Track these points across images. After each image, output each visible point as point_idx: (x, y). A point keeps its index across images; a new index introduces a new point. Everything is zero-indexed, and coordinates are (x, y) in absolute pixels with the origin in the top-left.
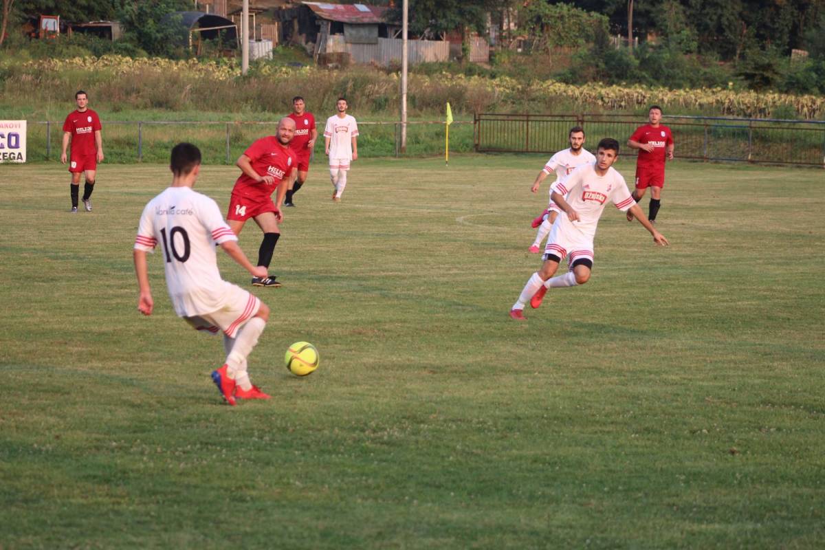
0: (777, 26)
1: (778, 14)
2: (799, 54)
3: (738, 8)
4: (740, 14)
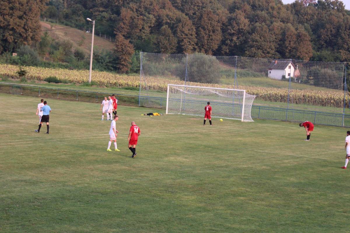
0: (9, 47)
1: (10, 44)
2: (14, 55)
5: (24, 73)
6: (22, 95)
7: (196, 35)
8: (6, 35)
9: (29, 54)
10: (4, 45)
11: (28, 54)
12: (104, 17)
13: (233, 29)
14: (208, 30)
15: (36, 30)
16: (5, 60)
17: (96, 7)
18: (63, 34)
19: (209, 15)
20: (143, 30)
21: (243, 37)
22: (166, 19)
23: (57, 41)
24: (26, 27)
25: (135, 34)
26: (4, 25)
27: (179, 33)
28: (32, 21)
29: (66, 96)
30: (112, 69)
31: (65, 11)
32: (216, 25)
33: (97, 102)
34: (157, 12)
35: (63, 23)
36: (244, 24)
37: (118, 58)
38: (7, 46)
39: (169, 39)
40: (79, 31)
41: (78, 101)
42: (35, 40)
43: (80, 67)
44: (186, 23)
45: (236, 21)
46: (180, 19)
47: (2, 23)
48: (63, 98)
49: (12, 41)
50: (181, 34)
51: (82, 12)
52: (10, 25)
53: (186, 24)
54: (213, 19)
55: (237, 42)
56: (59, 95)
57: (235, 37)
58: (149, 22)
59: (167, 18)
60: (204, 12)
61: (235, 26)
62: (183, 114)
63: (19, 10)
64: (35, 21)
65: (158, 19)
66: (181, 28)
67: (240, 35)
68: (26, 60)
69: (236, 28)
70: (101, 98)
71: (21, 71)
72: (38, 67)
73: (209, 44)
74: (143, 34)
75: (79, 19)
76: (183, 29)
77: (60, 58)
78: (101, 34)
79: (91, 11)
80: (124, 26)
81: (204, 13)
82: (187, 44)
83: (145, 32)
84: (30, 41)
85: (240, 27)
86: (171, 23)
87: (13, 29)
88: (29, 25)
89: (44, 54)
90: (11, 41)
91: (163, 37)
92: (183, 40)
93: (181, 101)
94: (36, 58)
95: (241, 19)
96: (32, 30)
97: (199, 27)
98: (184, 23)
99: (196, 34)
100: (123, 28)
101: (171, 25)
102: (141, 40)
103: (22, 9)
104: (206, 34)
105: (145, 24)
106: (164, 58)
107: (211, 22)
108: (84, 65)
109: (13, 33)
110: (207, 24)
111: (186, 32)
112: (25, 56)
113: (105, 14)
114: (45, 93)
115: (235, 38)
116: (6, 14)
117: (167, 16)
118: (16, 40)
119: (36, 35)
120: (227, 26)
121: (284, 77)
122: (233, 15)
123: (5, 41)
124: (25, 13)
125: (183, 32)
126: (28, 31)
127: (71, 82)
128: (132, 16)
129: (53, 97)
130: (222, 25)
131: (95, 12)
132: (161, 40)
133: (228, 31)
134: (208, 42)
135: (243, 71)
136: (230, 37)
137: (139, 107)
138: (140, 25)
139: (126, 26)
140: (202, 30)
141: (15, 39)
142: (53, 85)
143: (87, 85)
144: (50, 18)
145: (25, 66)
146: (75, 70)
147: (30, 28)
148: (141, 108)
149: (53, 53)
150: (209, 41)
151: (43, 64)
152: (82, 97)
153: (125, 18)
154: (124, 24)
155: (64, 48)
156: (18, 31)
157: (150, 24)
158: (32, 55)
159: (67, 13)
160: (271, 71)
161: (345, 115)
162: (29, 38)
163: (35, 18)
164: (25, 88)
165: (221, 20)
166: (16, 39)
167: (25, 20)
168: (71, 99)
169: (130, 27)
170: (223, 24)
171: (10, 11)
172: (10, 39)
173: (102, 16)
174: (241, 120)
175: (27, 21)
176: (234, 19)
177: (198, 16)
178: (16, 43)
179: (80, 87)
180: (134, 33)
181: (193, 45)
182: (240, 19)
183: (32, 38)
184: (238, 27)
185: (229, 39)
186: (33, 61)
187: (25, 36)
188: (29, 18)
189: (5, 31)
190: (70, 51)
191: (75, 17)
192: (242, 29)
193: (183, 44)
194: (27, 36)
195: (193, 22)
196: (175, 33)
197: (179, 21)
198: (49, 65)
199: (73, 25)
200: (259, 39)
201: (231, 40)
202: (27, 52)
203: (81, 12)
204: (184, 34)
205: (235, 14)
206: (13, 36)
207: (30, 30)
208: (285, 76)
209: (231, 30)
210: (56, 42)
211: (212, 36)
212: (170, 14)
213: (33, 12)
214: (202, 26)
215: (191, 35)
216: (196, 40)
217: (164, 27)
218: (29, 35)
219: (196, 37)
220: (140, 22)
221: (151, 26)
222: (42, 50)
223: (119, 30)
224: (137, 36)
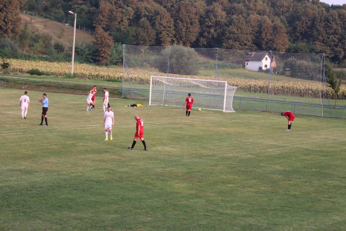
5: (7, 65)
6: (6, 87)
7: (174, 28)
9: (10, 47)
12: (83, 10)
13: (210, 22)
14: (186, 22)
15: (16, 23)
18: (43, 27)
19: (186, 7)
20: (122, 23)
21: (220, 29)
22: (145, 12)
23: (36, 33)
24: (6, 20)
25: (114, 27)
27: (157, 26)
28: (12, 14)
29: (49, 88)
30: (92, 61)
31: (44, 4)
32: (193, 17)
33: (80, 93)
34: (135, 4)
35: (42, 15)
36: (221, 16)
37: (97, 51)
39: (147, 31)
40: (59, 23)
41: (62, 93)
42: (15, 33)
43: (60, 60)
44: (164, 15)
45: (213, 13)
46: (159, 12)
48: (47, 90)
50: (159, 26)
51: (61, 5)
53: (165, 17)
54: (191, 12)
55: (214, 34)
56: (43, 87)
57: (213, 29)
58: (128, 15)
59: (145, 11)
60: (182, 5)
61: (212, 19)
62: (166, 105)
64: (15, 14)
65: (136, 12)
66: (160, 20)
67: (217, 28)
68: (7, 53)
69: (214, 20)
70: (84, 90)
71: (5, 64)
72: (18, 59)
73: (187, 36)
74: (122, 26)
75: (58, 12)
76: (162, 21)
77: (40, 50)
78: (80, 26)
79: (70, 4)
80: (103, 19)
81: (182, 6)
82: (166, 36)
83: (124, 24)
84: (10, 33)
85: (218, 20)
86: (149, 15)
88: (9, 18)
89: (24, 47)
91: (142, 29)
92: (161, 33)
93: (164, 92)
94: (16, 50)
95: (219, 11)
96: (12, 23)
97: (177, 19)
98: (163, 15)
99: (174, 27)
100: (102, 20)
101: (150, 18)
102: (120, 32)
103: (2, 2)
104: (184, 27)
105: (124, 17)
106: (143, 50)
107: (189, 14)
108: (63, 57)
110: (185, 17)
111: (165, 24)
112: (6, 49)
113: (84, 7)
114: (29, 85)
115: (212, 30)
117: (146, 8)
119: (16, 28)
120: (204, 18)
121: (260, 68)
122: (211, 8)
124: (5, 6)
125: (161, 24)
126: (8, 24)
127: (53, 74)
128: (111, 8)
129: (36, 89)
130: (199, 18)
131: (73, 5)
132: (139, 32)
133: (205, 23)
134: (186, 34)
135: (220, 63)
136: (208, 30)
137: (122, 98)
138: (118, 17)
139: (106, 19)
140: (180, 23)
142: (35, 78)
143: (69, 77)
144: (29, 10)
146: (56, 63)
147: (10, 20)
148: (124, 99)
149: (33, 46)
150: (186, 33)
151: (23, 57)
152: (65, 89)
153: (104, 10)
154: (103, 16)
155: (44, 40)
157: (128, 17)
158: (12, 48)
159: (45, 6)
160: (248, 62)
161: (324, 105)
162: (9, 31)
163: (14, 11)
164: (8, 80)
165: (198, 13)
167: (5, 13)
168: (55, 91)
169: (109, 19)
170: (201, 16)
173: (81, 9)
174: (222, 110)
175: (7, 14)
176: (211, 11)
177: (176, 9)
179: (63, 79)
181: (171, 37)
182: (217, 12)
183: (12, 31)
184: (215, 20)
185: (207, 31)
186: (14, 54)
187: (5, 28)
188: (9, 11)
190: (49, 43)
191: (54, 10)
192: (219, 21)
193: (161, 36)
194: (7, 29)
195: (171, 14)
196: (153, 25)
197: (157, 13)
198: (30, 57)
199: (53, 18)
200: (236, 31)
201: (209, 33)
202: (8, 45)
203: (60, 5)
204: (162, 26)
205: (212, 7)
207: (10, 23)
208: (262, 67)
209: (208, 22)
210: (35, 35)
211: (190, 28)
212: (149, 6)
213: (12, 5)
214: (180, 19)
215: (170, 27)
216: (174, 32)
217: (143, 19)
218: (9, 28)
219: (174, 29)
220: (119, 15)
221: (130, 18)
222: (22, 43)
223: (98, 23)
224: (116, 28)
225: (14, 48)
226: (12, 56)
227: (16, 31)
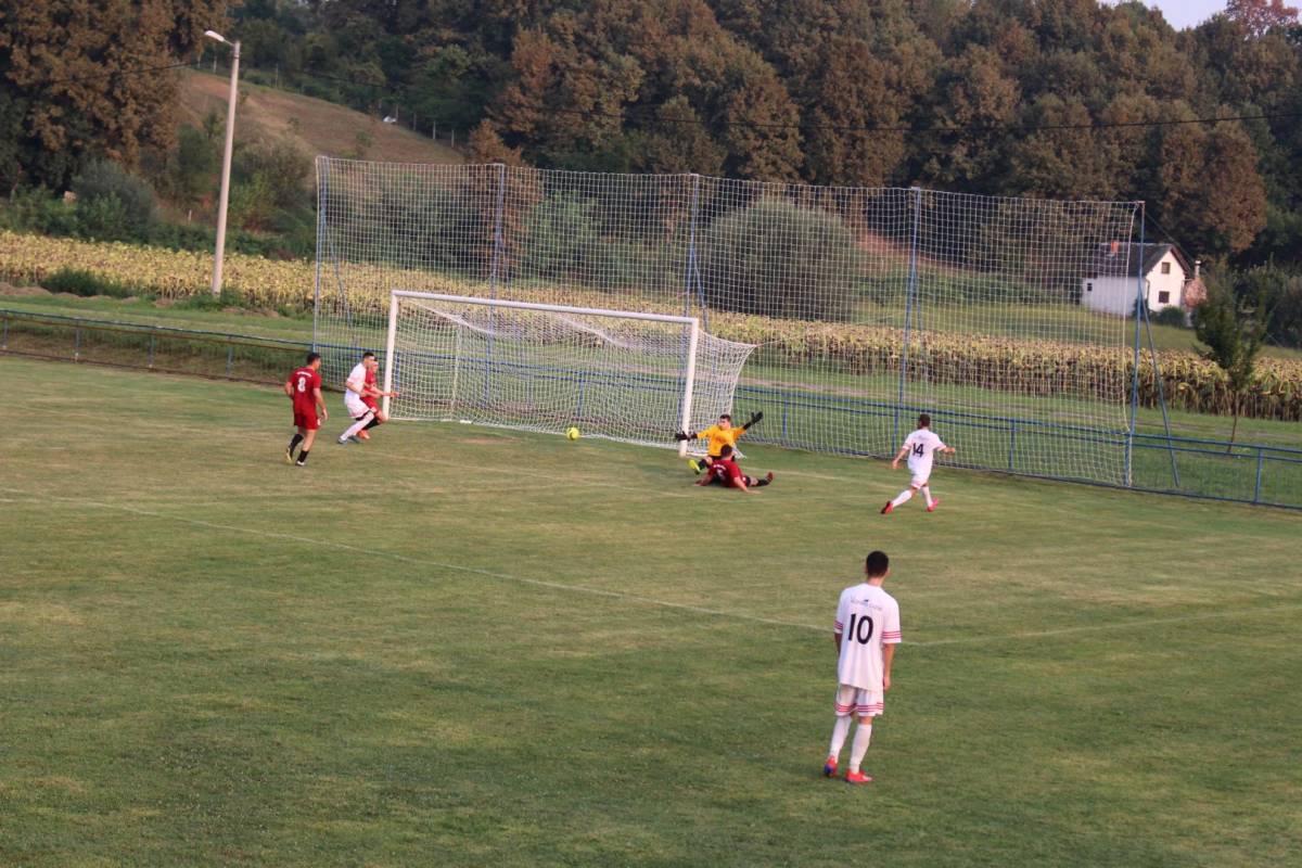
0: (51, 169)
1: (53, 157)
2: (69, 197)
3: (14, 150)
4: (17, 156)
7: (801, 138)
8: (36, 119)
9: (118, 195)
10: (29, 159)
11: (113, 194)
12: (453, 64)
13: (953, 119)
14: (848, 117)
15: (156, 105)
16: (19, 216)
17: (431, 25)
18: (285, 126)
19: (853, 59)
20: (596, 118)
21: (990, 149)
22: (687, 75)
23: (247, 149)
24: (117, 93)
25: (564, 132)
26: (28, 81)
27: (733, 130)
28: (140, 69)
30: (453, 259)
31: (311, 42)
32: (879, 98)
34: (655, 45)
35: (298, 85)
36: (994, 98)
37: (475, 221)
38: (41, 162)
39: (690, 148)
40: (357, 115)
42: (154, 143)
44: (761, 89)
45: (965, 87)
46: (742, 75)
47: (24, 73)
49: (62, 145)
50: (742, 132)
51: (376, 46)
52: (52, 83)
53: (764, 94)
54: (870, 77)
55: (966, 166)
57: (960, 147)
58: (619, 84)
59: (689, 70)
60: (833, 48)
61: (961, 106)
62: (462, 421)
63: (92, 26)
64: (151, 69)
65: (658, 75)
66: (744, 108)
67: (980, 143)
68: (103, 219)
69: (966, 113)
72: (145, 246)
73: (850, 171)
74: (595, 129)
75: (362, 72)
76: (752, 113)
77: (255, 215)
78: (438, 128)
79: (410, 42)
80: (523, 100)
81: (834, 53)
82: (765, 170)
83: (604, 121)
84: (132, 145)
85: (982, 111)
86: (704, 89)
87: (62, 99)
88: (127, 85)
89: (197, 200)
90: (54, 144)
91: (669, 142)
92: (748, 157)
93: (457, 363)
94: (145, 211)
95: (986, 78)
96: (141, 105)
97: (813, 106)
98: (756, 88)
99: (801, 134)
100: (519, 106)
101: (707, 99)
102: (586, 153)
103: (101, 22)
104: (841, 135)
105: (604, 93)
106: (670, 224)
107: (860, 85)
109: (66, 115)
110: (846, 95)
111: (764, 122)
112: (101, 203)
113: (456, 53)
115: (959, 154)
116: (40, 41)
117: (692, 61)
118: (79, 143)
119: (156, 122)
120: (929, 105)
121: (1141, 305)
122: (957, 64)
123: (35, 143)
124: (114, 38)
125: (752, 125)
126: (123, 109)
128: (558, 60)
130: (910, 102)
131: (422, 45)
132: (658, 153)
133: (934, 124)
134: (846, 166)
135: (981, 279)
136: (941, 149)
138: (581, 94)
139: (532, 100)
140: (826, 120)
141: (71, 139)
145: (93, 239)
146: (298, 262)
147: (132, 94)
150: (849, 161)
151: (175, 236)
153: (527, 66)
154: (524, 89)
155: (275, 176)
156: (83, 105)
157: (621, 92)
158: (126, 200)
159: (317, 49)
160: (1092, 281)
161: (1135, 436)
162: (129, 134)
163: (152, 58)
165: (908, 83)
166: (77, 139)
167: (114, 65)
169: (546, 101)
170: (917, 98)
171: (54, 26)
172: (52, 138)
173: (445, 60)
175: (121, 68)
176: (959, 79)
177: (811, 64)
178: (76, 152)
180: (558, 126)
181: (790, 175)
182: (980, 81)
183: (139, 135)
184: (972, 111)
185: (938, 156)
186: (132, 223)
187: (113, 126)
188: (128, 59)
189: (33, 106)
190: (298, 190)
191: (346, 64)
192: (989, 118)
193: (749, 170)
194: (119, 129)
195: (790, 84)
196: (718, 128)
197: (736, 80)
198: (200, 240)
199: (336, 93)
200: (1052, 155)
201: (946, 162)
202: (110, 189)
203: (370, 45)
204: (754, 131)
205: (964, 60)
206: (64, 125)
207: (132, 104)
208: (1146, 301)
209: (944, 121)
210: (246, 154)
211: (863, 140)
212: (705, 53)
213: (144, 34)
214: (825, 104)
215: (784, 136)
216: (799, 155)
217: (673, 102)
218: (128, 121)
219: (801, 145)
220: (584, 84)
221: (627, 99)
222: (185, 185)
223: (504, 115)
224: (573, 137)
225: (134, 200)
226: (125, 231)
227: (156, 138)
